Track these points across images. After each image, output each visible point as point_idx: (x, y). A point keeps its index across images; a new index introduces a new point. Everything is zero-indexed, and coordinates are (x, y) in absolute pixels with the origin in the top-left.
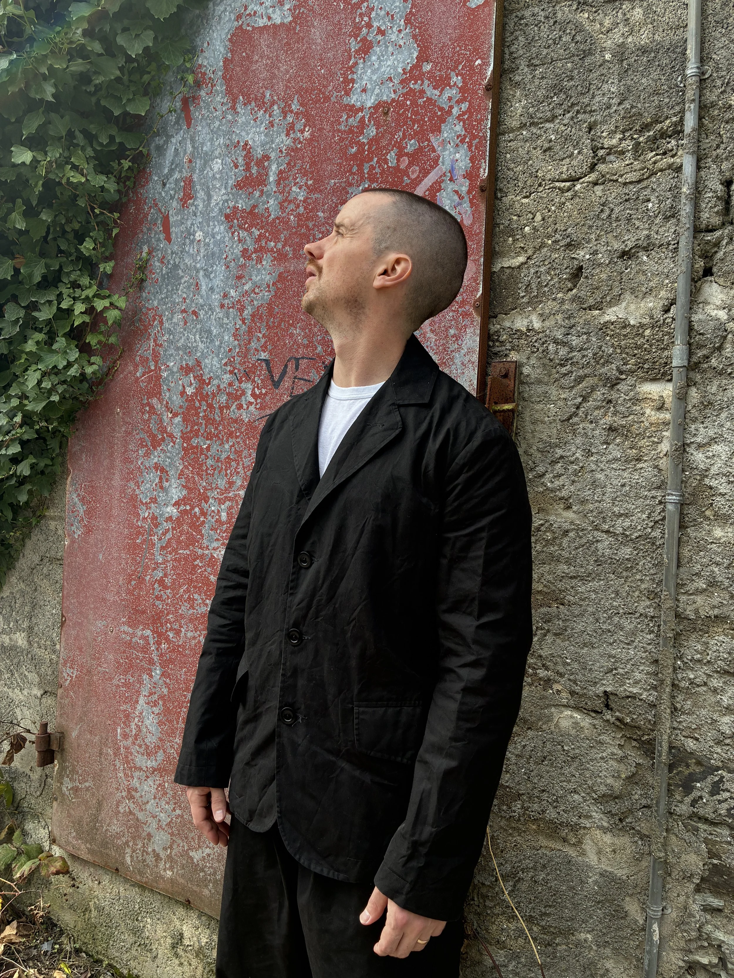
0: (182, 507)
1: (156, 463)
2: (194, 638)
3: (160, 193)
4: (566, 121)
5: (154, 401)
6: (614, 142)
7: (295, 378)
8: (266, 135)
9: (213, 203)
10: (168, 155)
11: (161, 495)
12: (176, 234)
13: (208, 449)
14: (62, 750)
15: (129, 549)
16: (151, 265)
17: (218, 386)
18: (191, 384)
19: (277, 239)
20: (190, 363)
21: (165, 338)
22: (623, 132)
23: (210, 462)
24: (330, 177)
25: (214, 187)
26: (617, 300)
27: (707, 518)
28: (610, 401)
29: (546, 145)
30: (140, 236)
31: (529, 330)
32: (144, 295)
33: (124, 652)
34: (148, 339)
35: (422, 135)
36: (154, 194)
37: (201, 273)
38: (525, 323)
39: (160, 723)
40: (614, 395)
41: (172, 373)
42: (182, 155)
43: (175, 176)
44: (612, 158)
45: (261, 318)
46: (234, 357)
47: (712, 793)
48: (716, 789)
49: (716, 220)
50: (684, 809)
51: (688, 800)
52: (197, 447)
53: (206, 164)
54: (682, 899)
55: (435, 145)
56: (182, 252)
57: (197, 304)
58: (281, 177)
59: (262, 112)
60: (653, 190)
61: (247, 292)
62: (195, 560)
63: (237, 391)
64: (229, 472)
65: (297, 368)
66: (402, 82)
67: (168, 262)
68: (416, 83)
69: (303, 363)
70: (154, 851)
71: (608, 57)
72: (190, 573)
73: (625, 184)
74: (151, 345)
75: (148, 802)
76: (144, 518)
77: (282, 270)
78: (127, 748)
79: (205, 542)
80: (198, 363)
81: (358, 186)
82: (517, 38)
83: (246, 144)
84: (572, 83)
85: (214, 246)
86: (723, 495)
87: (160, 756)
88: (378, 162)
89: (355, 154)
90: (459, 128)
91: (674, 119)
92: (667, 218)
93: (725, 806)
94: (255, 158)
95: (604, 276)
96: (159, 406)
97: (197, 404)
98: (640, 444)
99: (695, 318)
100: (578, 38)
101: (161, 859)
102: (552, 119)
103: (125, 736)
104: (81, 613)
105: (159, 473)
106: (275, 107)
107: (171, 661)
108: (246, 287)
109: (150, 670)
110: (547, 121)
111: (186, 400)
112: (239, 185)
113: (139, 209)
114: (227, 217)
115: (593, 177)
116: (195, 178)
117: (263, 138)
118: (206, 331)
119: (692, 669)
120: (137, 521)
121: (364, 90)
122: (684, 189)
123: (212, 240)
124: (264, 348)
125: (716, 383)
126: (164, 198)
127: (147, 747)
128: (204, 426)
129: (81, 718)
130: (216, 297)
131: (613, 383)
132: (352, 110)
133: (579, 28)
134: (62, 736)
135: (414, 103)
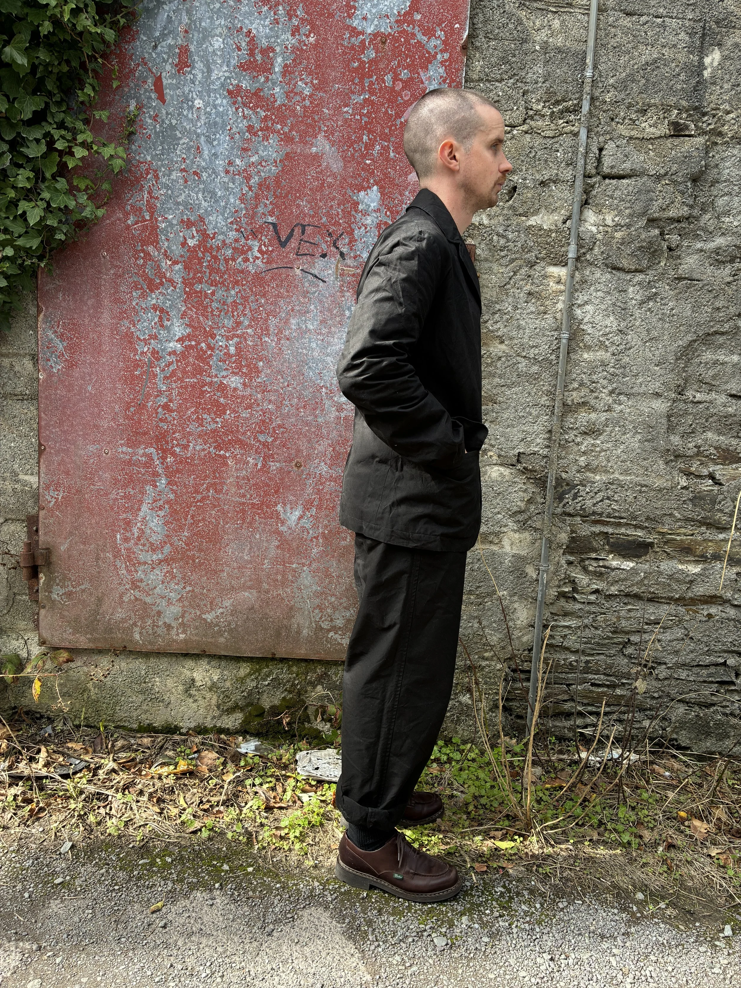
0: (187, 343)
1: (154, 305)
2: (204, 450)
3: (150, 54)
4: (509, 85)
5: (151, 249)
6: (540, 107)
7: (301, 240)
8: (270, 29)
9: (214, 77)
10: (159, 18)
11: (162, 332)
12: (172, 96)
13: (213, 294)
14: (48, 563)
15: (126, 381)
16: (141, 120)
17: (224, 241)
18: (193, 237)
19: (284, 124)
20: (192, 218)
21: (162, 192)
22: (544, 102)
23: (214, 305)
24: (334, 81)
25: (215, 62)
26: (536, 212)
27: (580, 348)
28: (529, 276)
29: (496, 98)
30: (126, 89)
31: (480, 225)
32: (133, 147)
33: (123, 469)
34: (141, 190)
35: (412, 67)
36: (142, 52)
37: (203, 138)
38: (478, 219)
39: (166, 523)
40: (533, 273)
41: (171, 225)
42: (176, 23)
43: (169, 41)
44: (537, 117)
45: (268, 188)
46: (240, 218)
47: (573, 500)
48: (575, 496)
49: (594, 171)
50: (559, 510)
51: (561, 505)
52: (201, 292)
53: (205, 38)
54: (557, 559)
55: (424, 78)
56: (179, 115)
57: (198, 166)
58: (286, 71)
59: (266, 8)
60: (561, 145)
61: (253, 163)
62: (203, 386)
63: (243, 246)
64: (235, 313)
65: (303, 233)
66: (397, 21)
67: (163, 121)
68: (408, 26)
69: (309, 230)
70: (165, 623)
71: (538, 48)
72: (199, 397)
73: (545, 137)
74: (145, 196)
75: (155, 588)
76: (142, 353)
77: (288, 150)
78: (128, 549)
79: (214, 372)
80: (201, 219)
81: (360, 95)
82: (477, 14)
83: (250, 32)
84: (514, 59)
85: (217, 116)
86: (589, 334)
87: (167, 549)
88: (376, 80)
89: (357, 69)
90: (441, 70)
91: (575, 102)
92: (568, 165)
93: (580, 505)
94: (259, 46)
95: (529, 195)
96: (156, 253)
97: (200, 255)
98: (547, 303)
99: (581, 229)
100: (519, 28)
101: (173, 628)
102: (501, 80)
103: (126, 540)
104: (66, 440)
105: (158, 313)
106: (281, 8)
107: (178, 471)
108: (253, 159)
109: (155, 481)
110: (497, 81)
111: (188, 251)
112: (243, 67)
113: (122, 64)
114: (230, 92)
115: (525, 127)
116: (192, 48)
117: (268, 31)
118: (210, 192)
119: (567, 433)
120: (134, 355)
121: (365, 18)
122: (581, 149)
123: (214, 111)
124: (271, 213)
125: (589, 269)
126: (155, 59)
127: (152, 544)
128: (207, 274)
129: (71, 532)
130: (220, 163)
131: (532, 265)
132: (355, 32)
133: (520, 22)
134: (49, 551)
135: (407, 41)
